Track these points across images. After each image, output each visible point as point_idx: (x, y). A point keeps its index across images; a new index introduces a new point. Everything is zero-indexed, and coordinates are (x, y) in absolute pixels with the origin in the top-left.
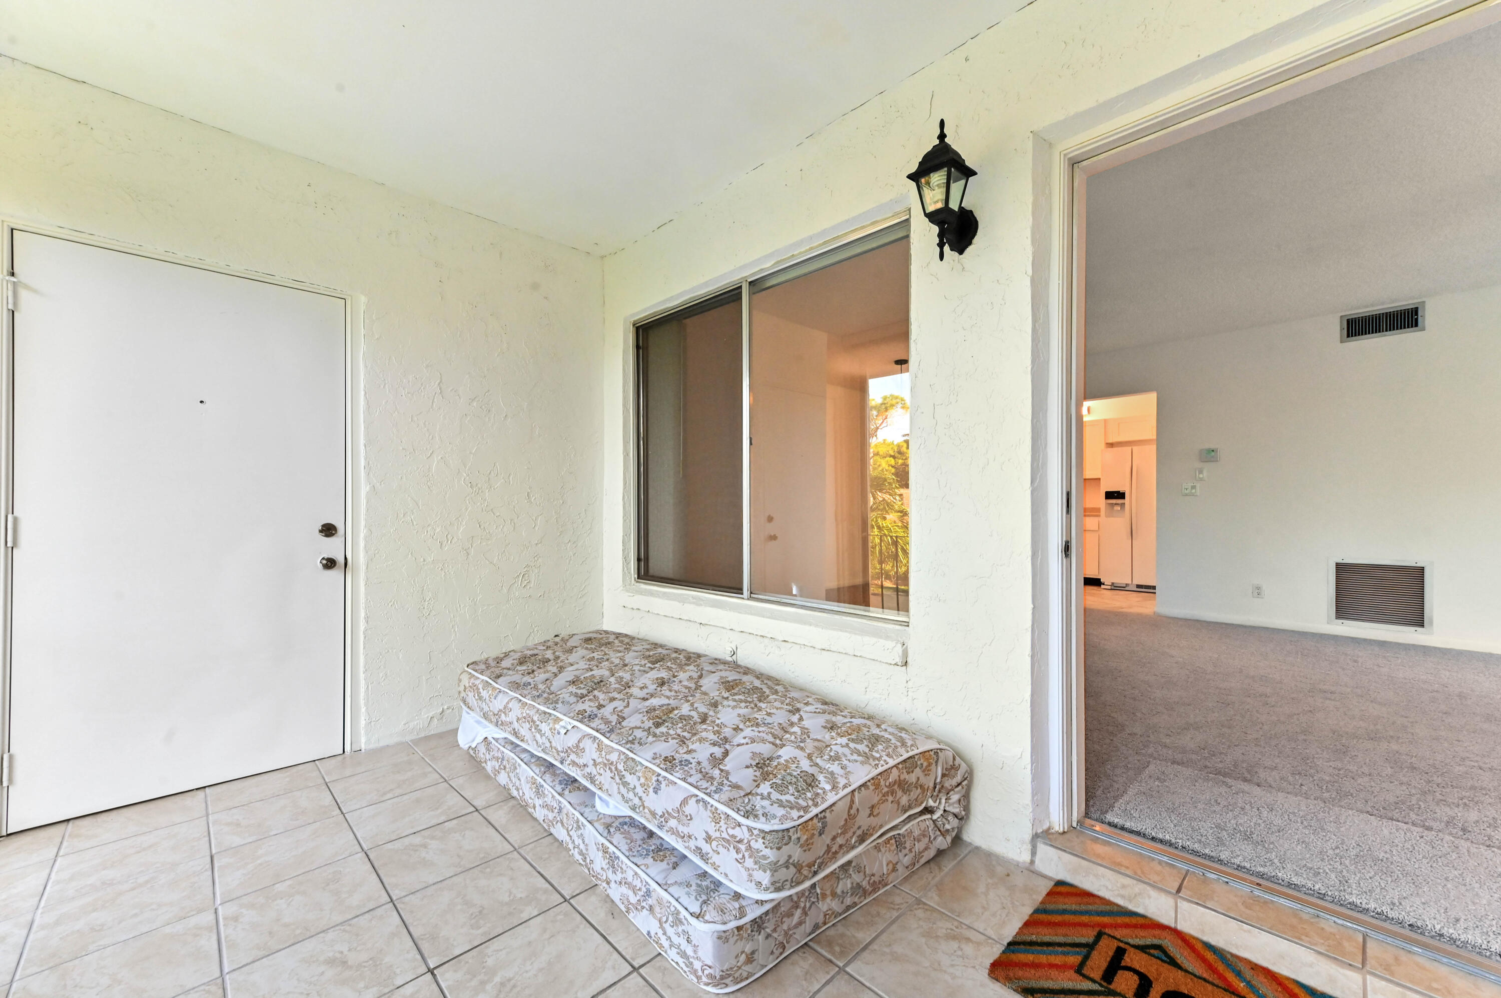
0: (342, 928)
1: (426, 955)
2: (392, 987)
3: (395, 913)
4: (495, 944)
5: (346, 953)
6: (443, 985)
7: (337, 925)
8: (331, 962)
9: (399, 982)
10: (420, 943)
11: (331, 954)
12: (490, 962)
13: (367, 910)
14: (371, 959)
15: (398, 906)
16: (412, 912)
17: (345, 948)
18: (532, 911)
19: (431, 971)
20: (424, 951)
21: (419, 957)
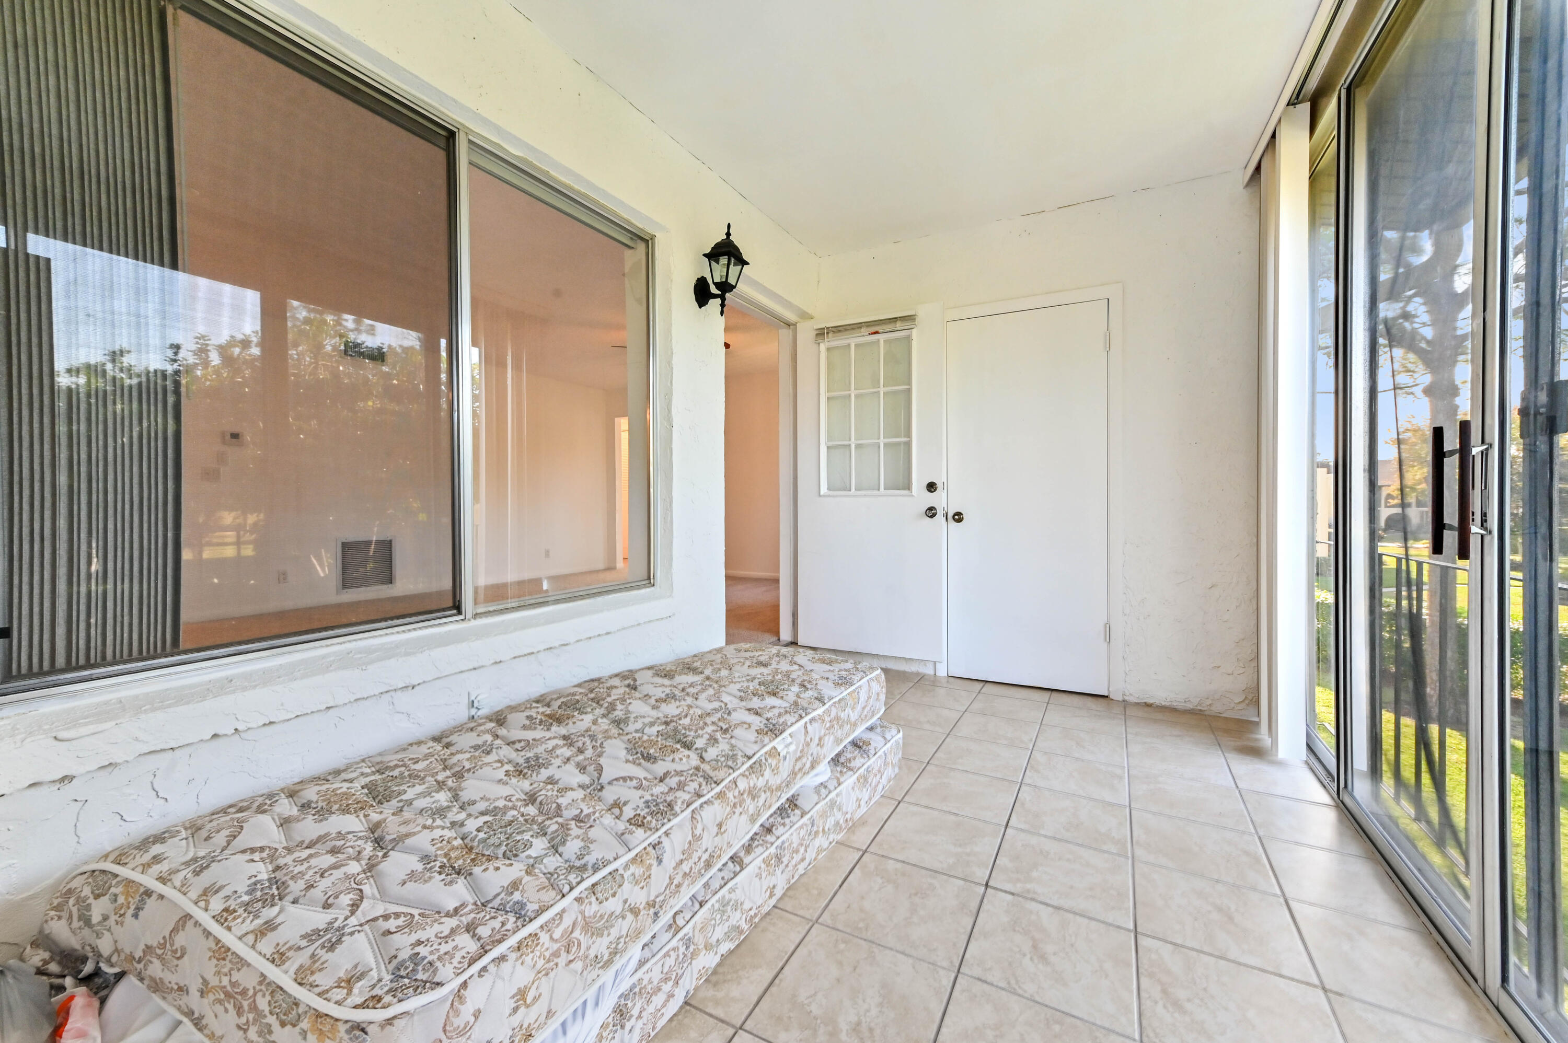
0: (1016, 987)
1: (980, 898)
2: (1016, 898)
3: (967, 956)
4: (936, 866)
5: (1028, 956)
6: (988, 872)
7: (1019, 995)
8: (1043, 958)
9: (1010, 897)
10: (975, 911)
11: (1040, 966)
12: (951, 861)
13: (985, 985)
14: (1014, 931)
15: (957, 965)
16: (955, 945)
17: (1026, 961)
18: (891, 865)
19: (987, 885)
20: (978, 902)
21: (985, 901)
